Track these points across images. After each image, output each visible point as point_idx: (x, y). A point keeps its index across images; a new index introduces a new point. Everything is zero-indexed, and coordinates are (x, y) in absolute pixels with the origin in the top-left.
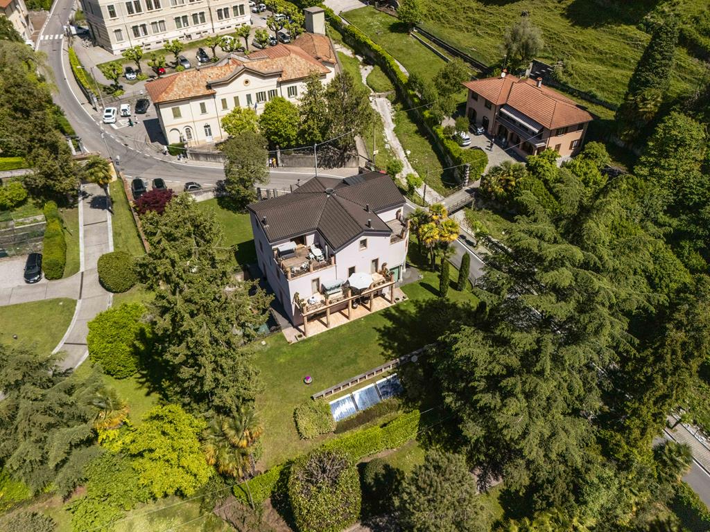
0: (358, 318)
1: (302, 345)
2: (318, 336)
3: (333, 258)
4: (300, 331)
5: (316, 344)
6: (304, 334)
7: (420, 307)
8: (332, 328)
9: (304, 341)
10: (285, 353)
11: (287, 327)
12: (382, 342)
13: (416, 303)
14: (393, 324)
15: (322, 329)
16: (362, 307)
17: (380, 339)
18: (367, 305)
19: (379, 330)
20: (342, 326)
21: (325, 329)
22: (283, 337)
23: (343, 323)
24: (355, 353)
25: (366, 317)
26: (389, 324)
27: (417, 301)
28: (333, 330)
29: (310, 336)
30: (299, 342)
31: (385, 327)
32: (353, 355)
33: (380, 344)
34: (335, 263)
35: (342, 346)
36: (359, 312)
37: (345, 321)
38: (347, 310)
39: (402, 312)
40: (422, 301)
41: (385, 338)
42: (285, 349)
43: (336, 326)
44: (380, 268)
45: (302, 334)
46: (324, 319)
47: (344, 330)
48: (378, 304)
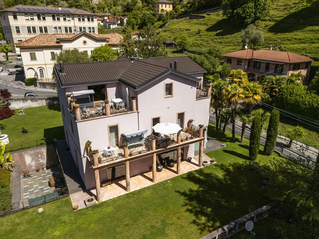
0: (163, 180)
1: (91, 212)
2: (114, 201)
3: (134, 101)
4: (91, 194)
5: (110, 209)
6: (96, 198)
7: (227, 171)
8: (132, 190)
9: (95, 206)
10: (65, 222)
11: (76, 191)
12: (190, 208)
13: (222, 167)
14: (200, 187)
15: (120, 193)
16: (167, 171)
17: (186, 205)
18: (172, 168)
19: (184, 194)
20: (145, 188)
21: (123, 192)
22: (69, 203)
23: (146, 186)
24: (163, 221)
25: (173, 180)
26: (195, 187)
27: (222, 165)
28: (133, 193)
29: (103, 200)
30: (87, 208)
31: (191, 190)
32: (160, 223)
33: (188, 210)
34: (137, 109)
35: (144, 212)
36: (164, 175)
37: (149, 183)
38: (151, 173)
39: (208, 175)
40: (228, 165)
41: (194, 203)
42: (66, 218)
43: (138, 188)
44: (185, 125)
45: (93, 197)
46: (123, 183)
47: (148, 193)
48: (185, 168)
